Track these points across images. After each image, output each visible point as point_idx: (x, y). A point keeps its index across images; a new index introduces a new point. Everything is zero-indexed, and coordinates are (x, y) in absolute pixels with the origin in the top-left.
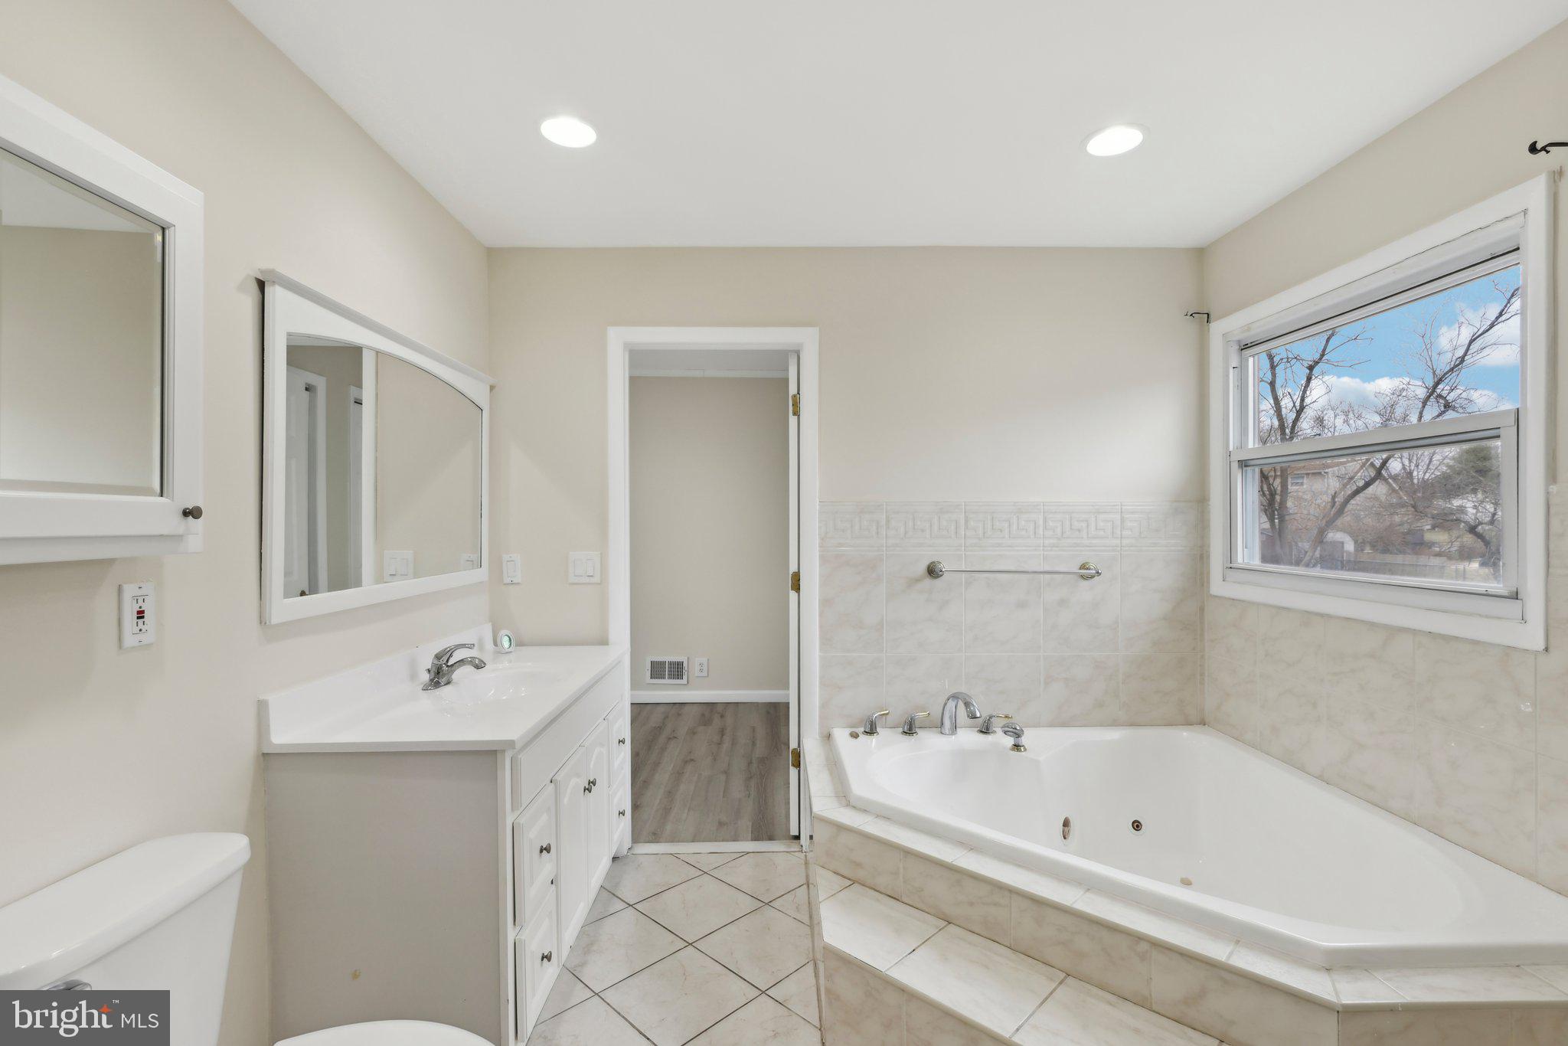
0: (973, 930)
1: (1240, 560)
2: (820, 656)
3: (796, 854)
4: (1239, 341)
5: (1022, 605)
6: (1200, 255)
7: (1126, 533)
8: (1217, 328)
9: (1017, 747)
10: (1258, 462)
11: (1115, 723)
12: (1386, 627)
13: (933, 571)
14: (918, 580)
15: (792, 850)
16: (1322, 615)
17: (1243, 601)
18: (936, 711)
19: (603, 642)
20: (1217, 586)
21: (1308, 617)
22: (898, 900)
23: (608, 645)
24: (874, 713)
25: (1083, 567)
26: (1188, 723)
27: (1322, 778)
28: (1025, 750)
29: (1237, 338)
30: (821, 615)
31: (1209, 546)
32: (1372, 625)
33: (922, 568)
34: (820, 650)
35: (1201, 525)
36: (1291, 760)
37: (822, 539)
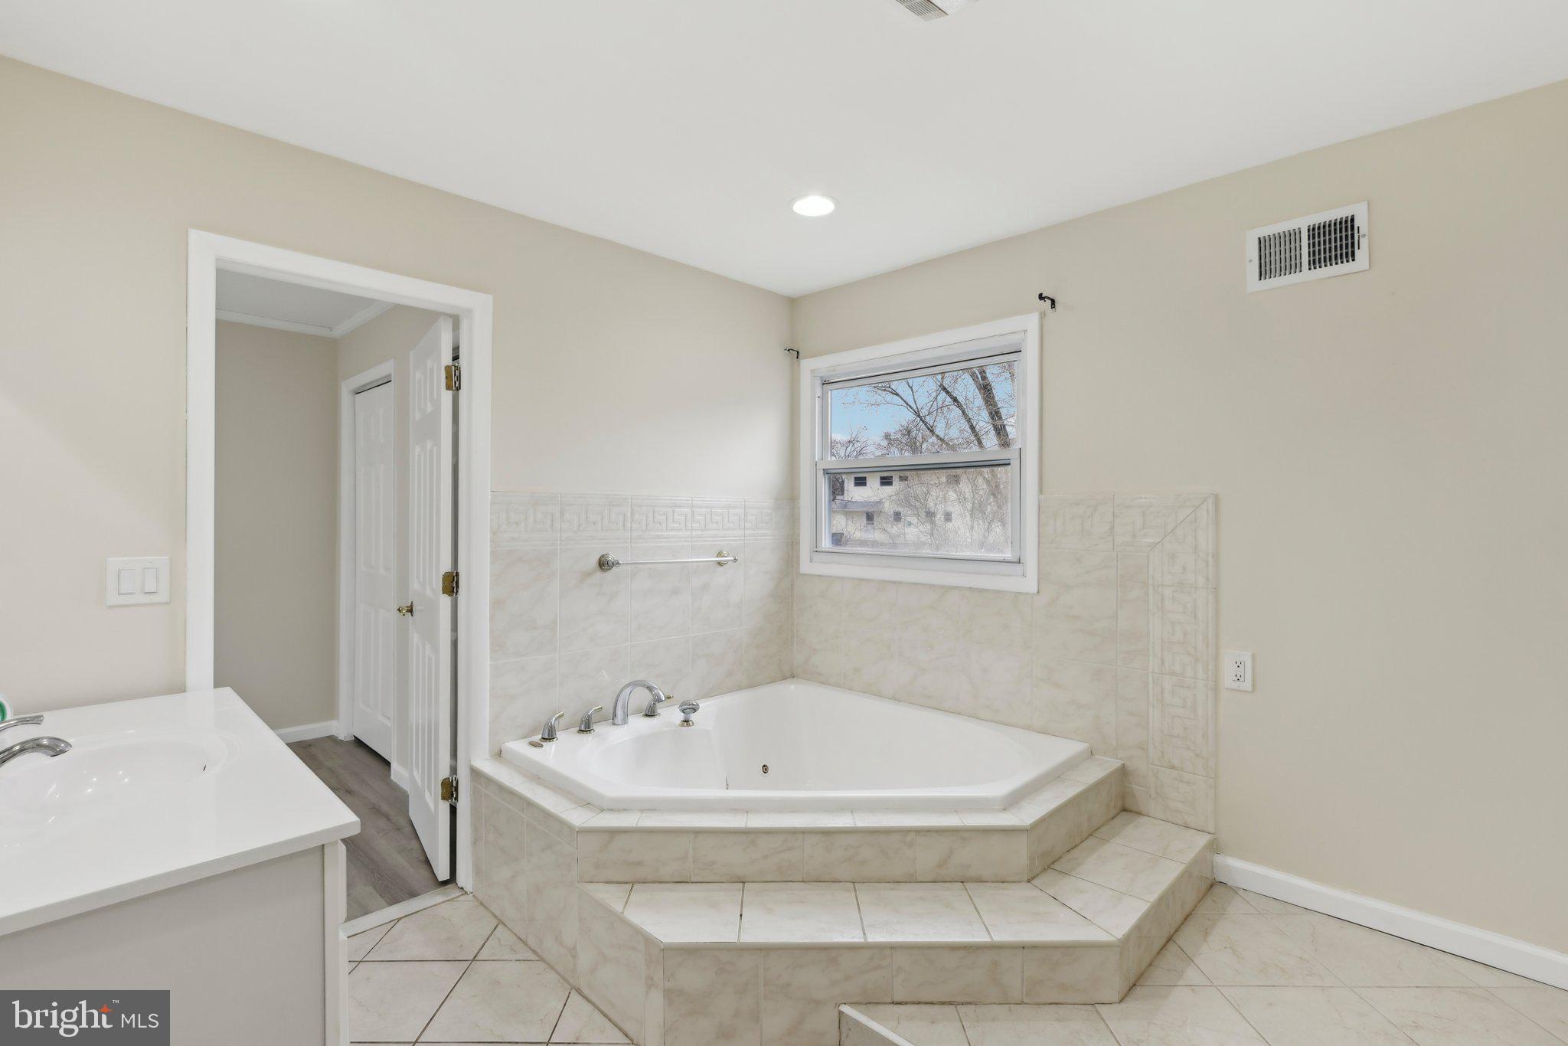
0: (766, 880)
1: (824, 546)
2: (490, 665)
3: (460, 899)
4: (821, 378)
5: (675, 592)
6: (793, 304)
7: (748, 525)
8: (807, 365)
9: (686, 721)
10: (833, 471)
11: (739, 688)
12: (942, 587)
13: (604, 564)
14: (589, 574)
15: (452, 897)
16: (894, 583)
17: (830, 577)
18: (608, 706)
19: (178, 687)
20: (806, 566)
21: (883, 584)
22: (687, 882)
23: (185, 692)
24: (551, 718)
25: (719, 554)
26: (784, 678)
27: (895, 698)
28: (693, 724)
29: (821, 375)
30: (492, 618)
31: (799, 535)
32: (932, 587)
33: (594, 560)
34: (491, 659)
35: (793, 520)
36: (871, 690)
37: (494, 533)
